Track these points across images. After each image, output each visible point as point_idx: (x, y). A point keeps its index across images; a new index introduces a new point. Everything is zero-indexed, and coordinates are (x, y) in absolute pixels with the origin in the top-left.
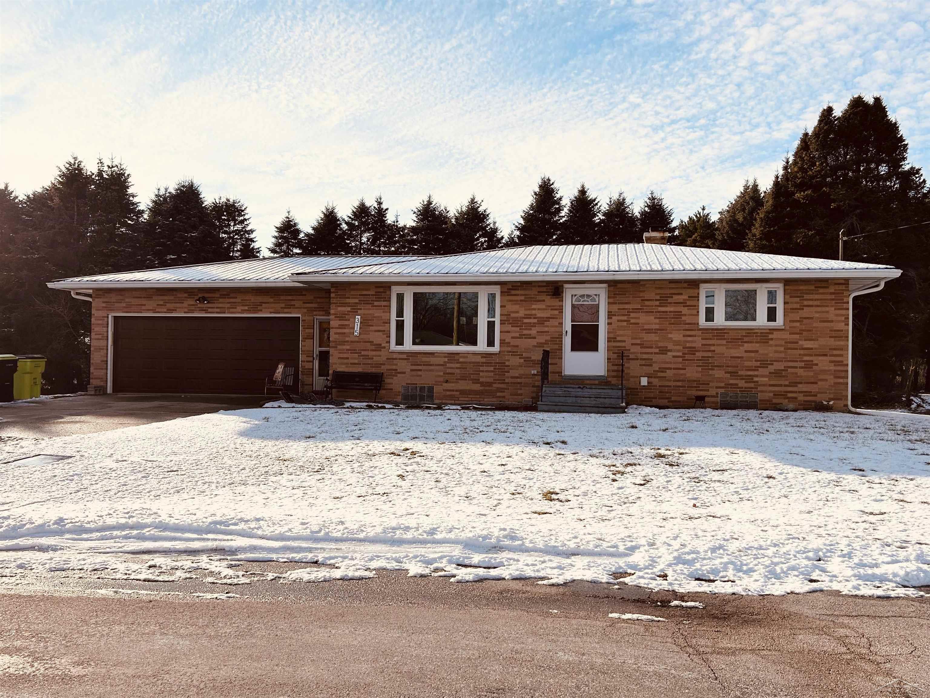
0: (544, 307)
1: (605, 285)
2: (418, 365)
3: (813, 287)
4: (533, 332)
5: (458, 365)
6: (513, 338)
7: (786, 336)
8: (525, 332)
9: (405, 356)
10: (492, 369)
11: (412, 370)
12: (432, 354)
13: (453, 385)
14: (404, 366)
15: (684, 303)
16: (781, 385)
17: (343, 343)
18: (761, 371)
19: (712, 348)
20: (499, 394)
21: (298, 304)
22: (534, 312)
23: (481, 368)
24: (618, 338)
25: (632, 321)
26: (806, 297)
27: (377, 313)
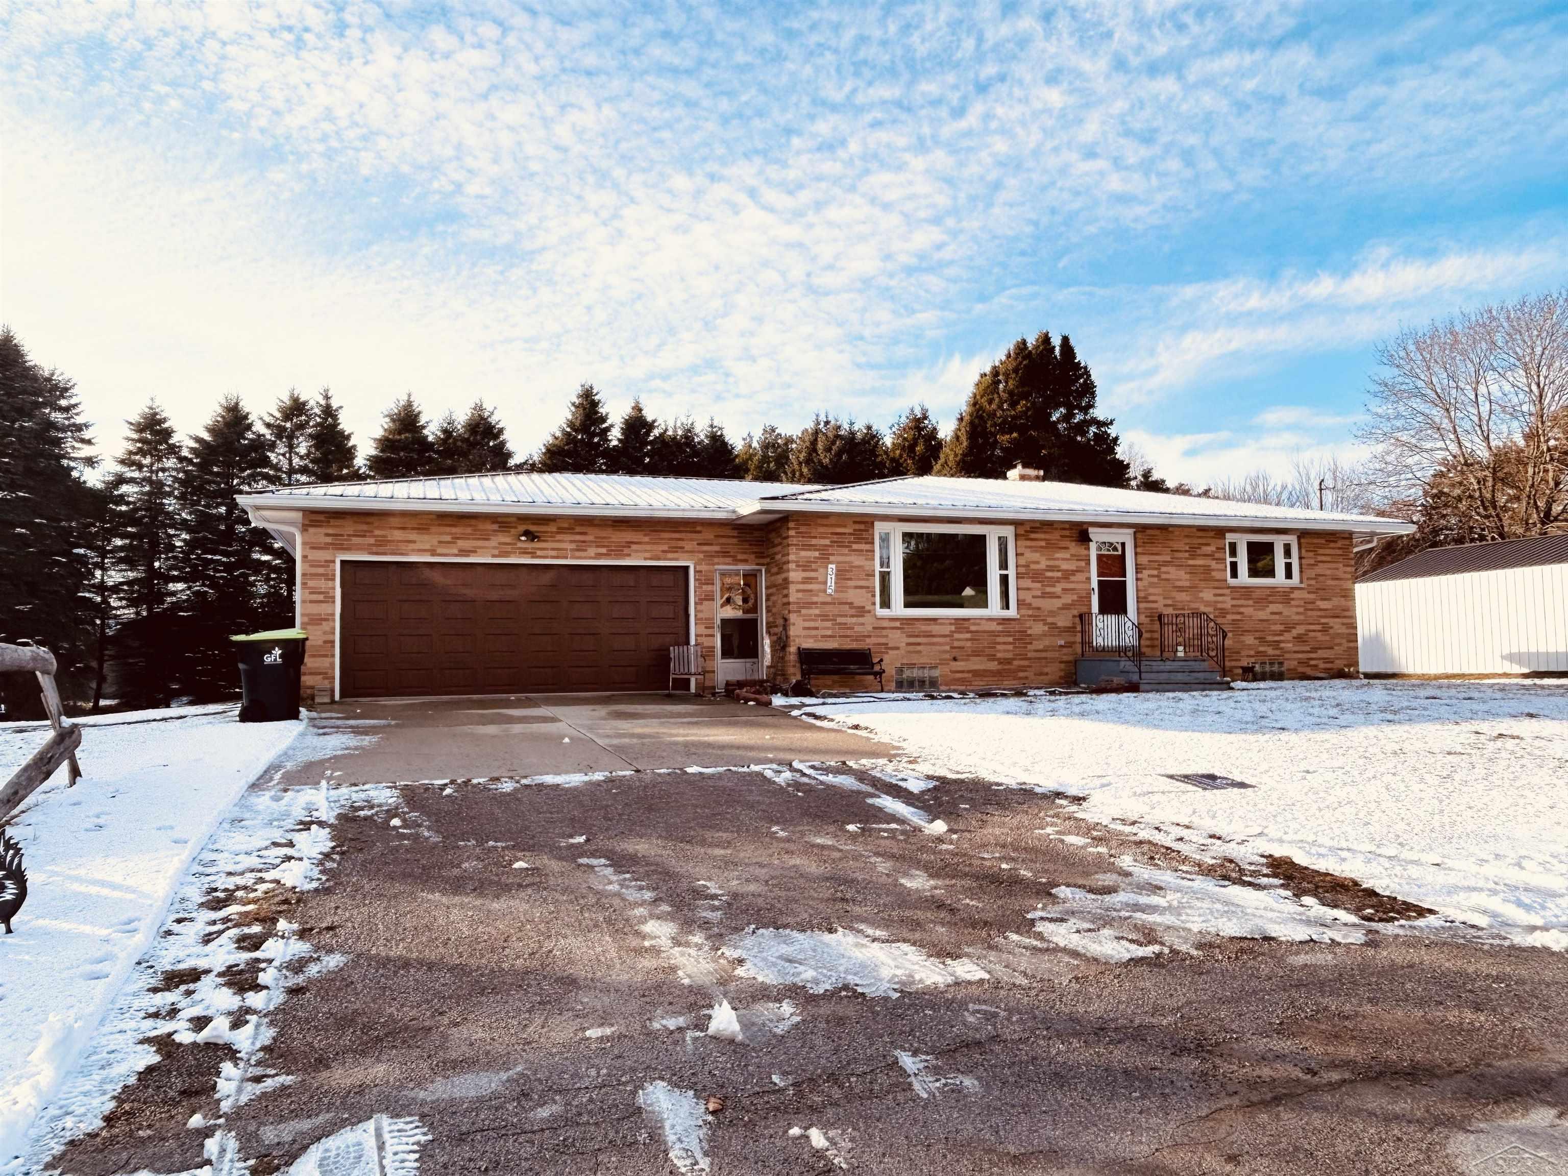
0: (1068, 556)
1: (1131, 531)
2: (917, 636)
3: (1323, 541)
4: (1058, 589)
5: (968, 636)
6: (1034, 597)
7: (1305, 595)
8: (1048, 589)
9: (898, 624)
10: (1011, 639)
11: (908, 644)
12: (934, 620)
13: (962, 663)
14: (898, 638)
15: (1211, 556)
16: (1303, 652)
17: (810, 605)
18: (1287, 636)
19: (1242, 610)
20: (1021, 674)
21: (688, 546)
22: (1057, 563)
23: (999, 639)
24: (1151, 598)
25: (1164, 576)
26: (1321, 551)
27: (857, 560)
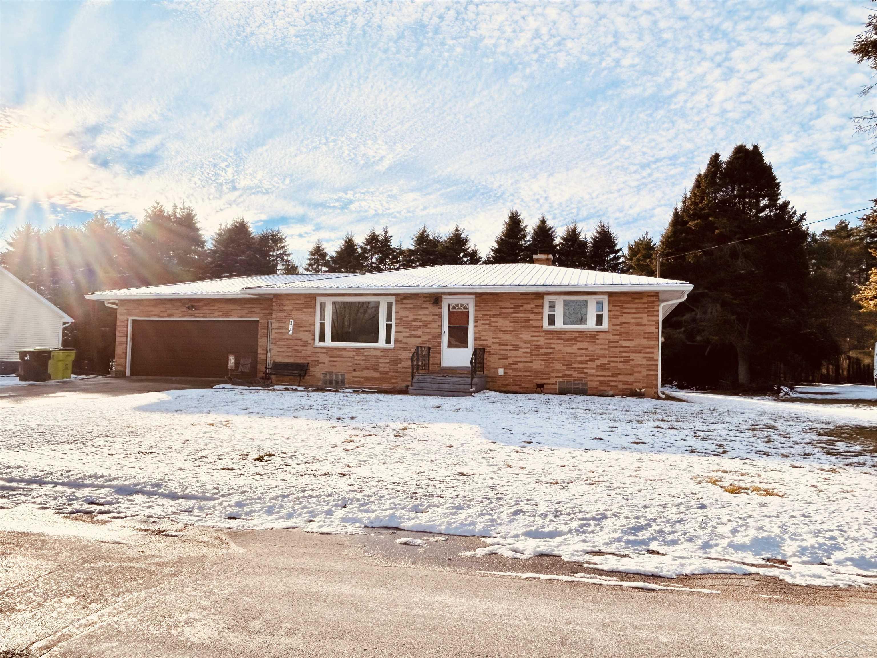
0: (427, 312)
1: (474, 296)
2: (336, 357)
3: (630, 299)
4: (419, 332)
5: (364, 358)
6: (404, 337)
7: (610, 337)
8: (413, 332)
9: (325, 351)
10: (388, 361)
11: (330, 361)
12: (344, 349)
13: (359, 373)
14: (324, 358)
15: (531, 311)
16: (605, 376)
17: (281, 340)
18: (591, 365)
19: (553, 346)
20: (393, 381)
21: (257, 310)
22: (419, 317)
23: (380, 361)
24: (483, 338)
25: (493, 324)
26: (626, 306)
27: (305, 317)
